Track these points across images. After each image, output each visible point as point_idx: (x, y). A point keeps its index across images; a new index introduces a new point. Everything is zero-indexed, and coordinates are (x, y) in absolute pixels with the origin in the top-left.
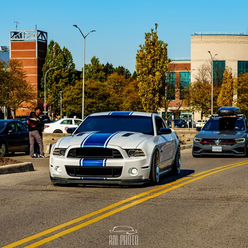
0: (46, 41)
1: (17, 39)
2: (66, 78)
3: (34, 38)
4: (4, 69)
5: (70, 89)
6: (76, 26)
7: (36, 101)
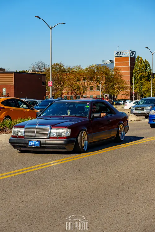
0: (135, 56)
1: (119, 56)
2: (146, 77)
3: (128, 55)
4: (110, 73)
5: (148, 83)
6: (147, 48)
7: (129, 90)
